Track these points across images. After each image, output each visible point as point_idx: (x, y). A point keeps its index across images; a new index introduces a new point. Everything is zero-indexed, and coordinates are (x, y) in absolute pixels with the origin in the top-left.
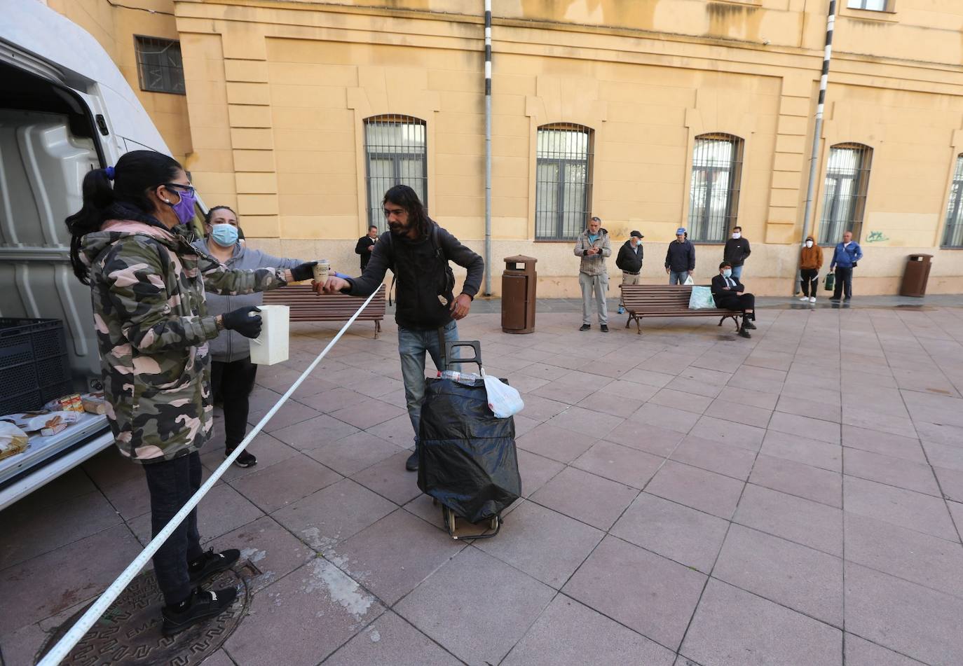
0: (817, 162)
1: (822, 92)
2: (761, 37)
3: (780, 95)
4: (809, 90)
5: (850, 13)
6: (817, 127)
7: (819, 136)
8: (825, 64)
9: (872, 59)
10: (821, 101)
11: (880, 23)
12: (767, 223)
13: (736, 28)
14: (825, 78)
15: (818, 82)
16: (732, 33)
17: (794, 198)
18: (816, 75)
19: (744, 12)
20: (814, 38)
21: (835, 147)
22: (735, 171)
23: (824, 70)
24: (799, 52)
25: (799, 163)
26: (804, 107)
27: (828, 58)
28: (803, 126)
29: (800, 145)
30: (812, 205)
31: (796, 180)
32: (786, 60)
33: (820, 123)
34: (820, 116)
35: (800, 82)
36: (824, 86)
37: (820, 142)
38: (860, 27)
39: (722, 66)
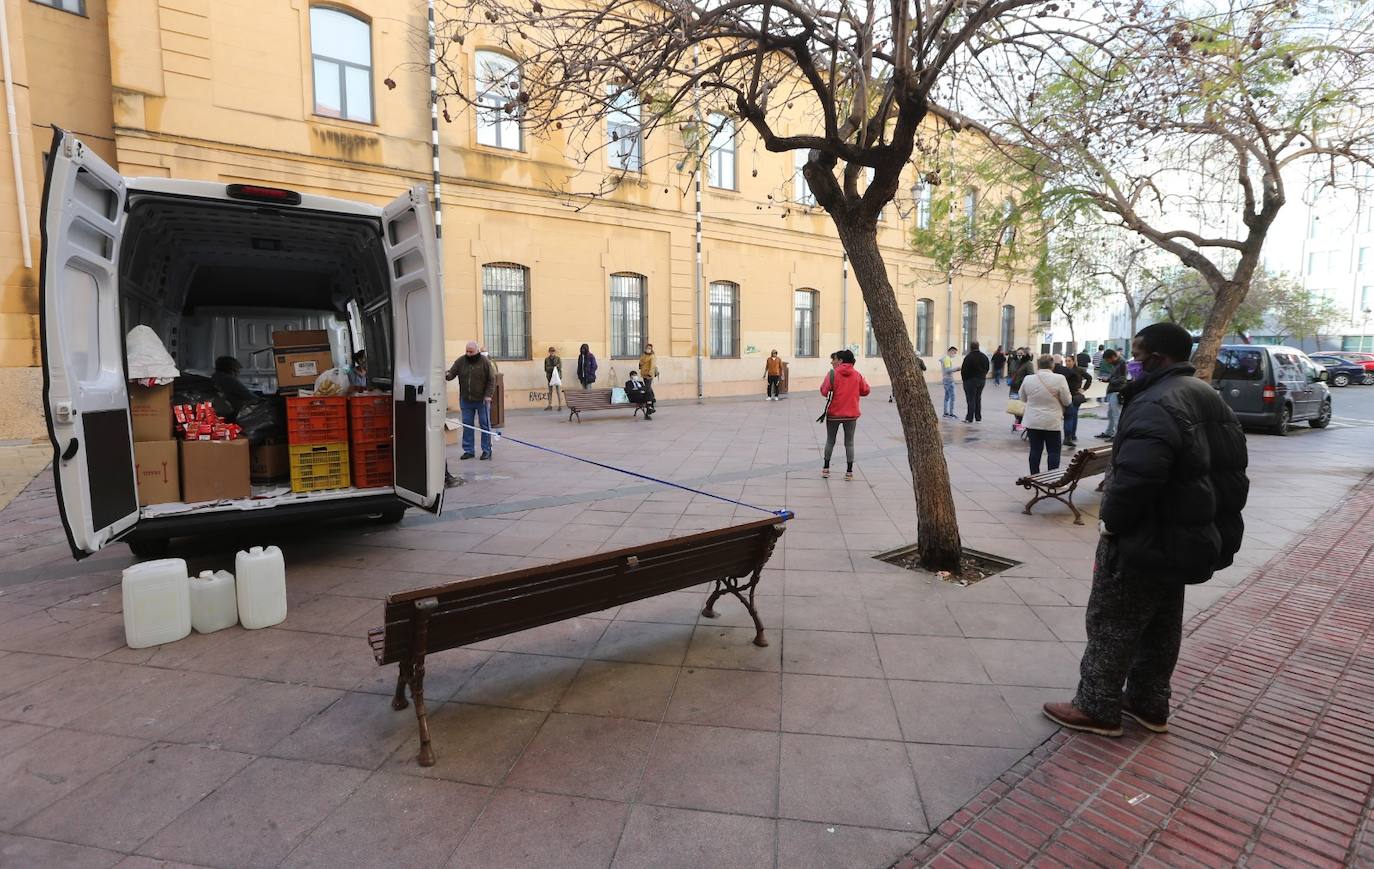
0: (702, 295)
1: (699, 244)
2: (650, 203)
3: (670, 245)
4: (689, 242)
5: (710, 190)
6: (698, 269)
7: (700, 275)
8: (698, 224)
9: (728, 222)
10: (699, 251)
11: (732, 199)
12: (671, 341)
13: (633, 195)
14: (699, 234)
15: (696, 236)
16: (631, 199)
17: (689, 321)
18: (694, 232)
19: (638, 185)
20: (688, 205)
21: (715, 283)
22: (643, 301)
23: (698, 229)
24: (679, 215)
25: (688, 295)
26: (689, 254)
27: (699, 221)
28: (689, 268)
29: (689, 282)
30: (702, 326)
31: (689, 308)
32: (672, 221)
33: (700, 267)
34: (699, 262)
35: (683, 236)
36: (699, 240)
37: (702, 280)
38: (719, 200)
39: (625, 223)
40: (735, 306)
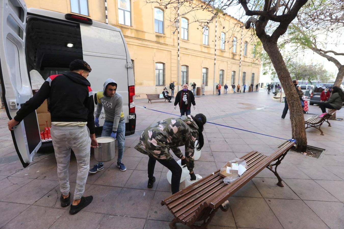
0: (179, 69)
1: (178, 55)
2: (166, 43)
3: (171, 55)
4: (176, 54)
5: (182, 40)
6: (178, 61)
8: (178, 49)
9: (186, 49)
10: (178, 56)
11: (187, 42)
13: (161, 40)
14: (179, 52)
15: (178, 53)
17: (176, 76)
18: (177, 51)
19: (163, 37)
20: (176, 44)
21: (182, 66)
22: (164, 70)
23: (178, 51)
24: (173, 46)
25: (176, 69)
26: (176, 57)
27: (179, 48)
28: (176, 61)
29: (176, 65)
30: (179, 77)
31: (176, 72)
32: (171, 48)
34: (179, 60)
35: (174, 52)
36: (179, 54)
37: (179, 64)
38: (184, 43)
39: (159, 48)
40: (187, 72)
